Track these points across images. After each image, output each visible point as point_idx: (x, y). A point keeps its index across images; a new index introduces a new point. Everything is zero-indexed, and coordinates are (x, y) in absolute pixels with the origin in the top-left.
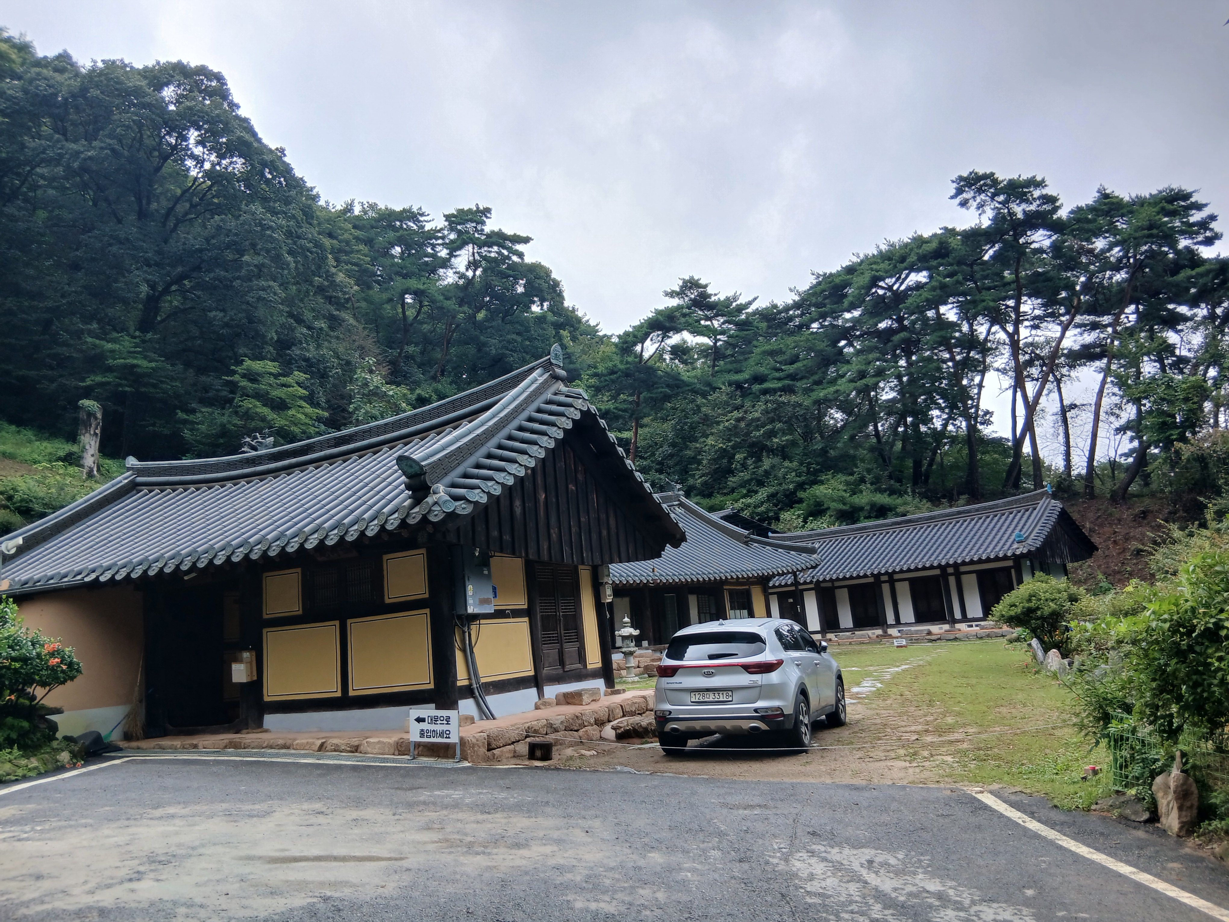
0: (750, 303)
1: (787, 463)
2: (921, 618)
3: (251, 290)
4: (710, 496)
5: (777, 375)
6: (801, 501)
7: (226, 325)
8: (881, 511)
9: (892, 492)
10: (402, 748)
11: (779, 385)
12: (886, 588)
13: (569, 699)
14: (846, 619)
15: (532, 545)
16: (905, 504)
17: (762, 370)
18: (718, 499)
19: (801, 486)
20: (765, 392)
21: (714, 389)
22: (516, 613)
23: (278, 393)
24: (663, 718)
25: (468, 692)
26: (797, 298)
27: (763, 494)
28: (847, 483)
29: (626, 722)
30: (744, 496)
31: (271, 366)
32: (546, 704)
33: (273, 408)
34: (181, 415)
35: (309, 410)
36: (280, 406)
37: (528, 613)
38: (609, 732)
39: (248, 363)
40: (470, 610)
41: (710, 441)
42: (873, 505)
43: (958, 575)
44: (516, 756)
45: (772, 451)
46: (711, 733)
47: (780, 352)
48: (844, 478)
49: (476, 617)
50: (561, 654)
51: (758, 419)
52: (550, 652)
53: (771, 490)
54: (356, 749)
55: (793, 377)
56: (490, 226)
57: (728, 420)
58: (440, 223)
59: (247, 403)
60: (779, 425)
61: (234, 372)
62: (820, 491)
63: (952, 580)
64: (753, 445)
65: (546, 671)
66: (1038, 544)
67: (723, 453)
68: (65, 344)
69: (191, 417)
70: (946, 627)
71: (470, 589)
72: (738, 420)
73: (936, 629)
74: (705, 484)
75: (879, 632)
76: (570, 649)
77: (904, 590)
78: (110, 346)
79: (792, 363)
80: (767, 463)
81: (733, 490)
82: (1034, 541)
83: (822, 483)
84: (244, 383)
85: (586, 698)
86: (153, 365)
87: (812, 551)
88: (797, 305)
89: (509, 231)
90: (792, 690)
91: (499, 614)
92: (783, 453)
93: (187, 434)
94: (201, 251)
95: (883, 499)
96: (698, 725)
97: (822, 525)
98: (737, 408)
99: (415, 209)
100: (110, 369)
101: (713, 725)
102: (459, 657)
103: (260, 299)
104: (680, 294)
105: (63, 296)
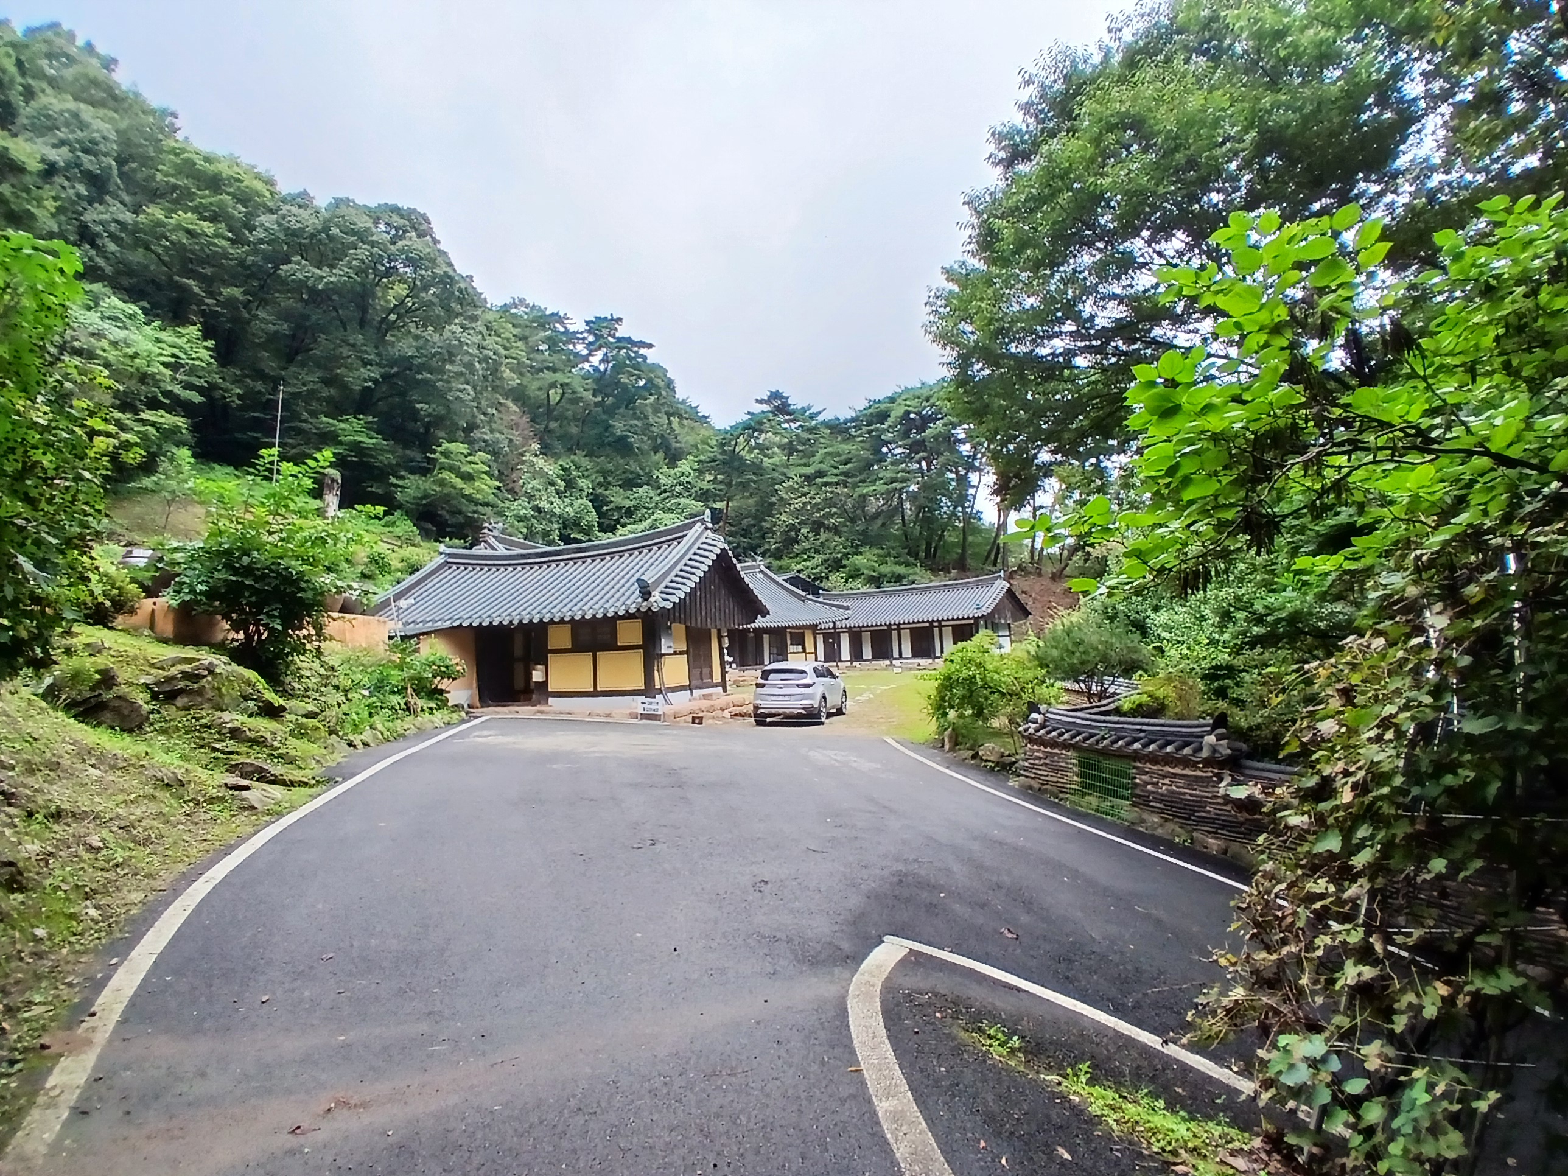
0: (820, 413)
1: (837, 538)
2: (915, 655)
3: (450, 390)
4: (780, 558)
5: (836, 471)
6: (845, 566)
7: (429, 415)
8: (898, 579)
9: (907, 564)
10: (634, 716)
11: (836, 480)
12: (895, 633)
13: (705, 697)
14: (867, 652)
15: (693, 619)
16: (916, 574)
17: (824, 467)
18: (786, 561)
19: (846, 556)
20: (826, 484)
21: (789, 478)
22: (681, 653)
23: (466, 468)
24: (756, 708)
25: (660, 691)
26: (854, 415)
27: (819, 558)
28: (879, 556)
29: (737, 710)
30: (805, 560)
31: (462, 448)
32: (695, 699)
33: (462, 478)
34: (393, 480)
35: (489, 482)
36: (468, 477)
37: (687, 652)
38: (726, 714)
39: (446, 445)
40: (663, 652)
41: (783, 518)
42: (893, 573)
43: (940, 627)
44: (686, 722)
45: (828, 528)
46: (779, 715)
47: (838, 454)
48: (876, 551)
49: (664, 655)
50: (701, 673)
51: (819, 504)
52: (697, 672)
53: (824, 557)
54: (608, 716)
55: (845, 474)
56: (622, 331)
57: (797, 504)
58: (580, 326)
59: (446, 475)
60: (834, 510)
61: (434, 452)
62: (859, 560)
63: (936, 630)
64: (814, 522)
65: (694, 682)
66: (989, 611)
67: (792, 527)
68: (306, 421)
69: (400, 483)
70: (930, 661)
71: (663, 640)
72: (804, 504)
73: (923, 662)
74: (777, 549)
75: (888, 662)
76: (706, 671)
77: (906, 635)
78: (342, 425)
79: (846, 464)
80: (823, 536)
81: (797, 555)
82: (986, 610)
83: (861, 554)
84: (443, 460)
85: (714, 697)
86: (374, 441)
87: (847, 608)
88: (853, 420)
89: (636, 339)
90: (819, 697)
91: (675, 653)
92: (836, 530)
93: (399, 496)
94: (412, 357)
95: (901, 570)
96: (773, 711)
97: (857, 583)
98: (804, 495)
99: (562, 314)
100: (341, 443)
101: (781, 711)
102: (656, 673)
103: (458, 398)
104: (768, 402)
105: (304, 384)
